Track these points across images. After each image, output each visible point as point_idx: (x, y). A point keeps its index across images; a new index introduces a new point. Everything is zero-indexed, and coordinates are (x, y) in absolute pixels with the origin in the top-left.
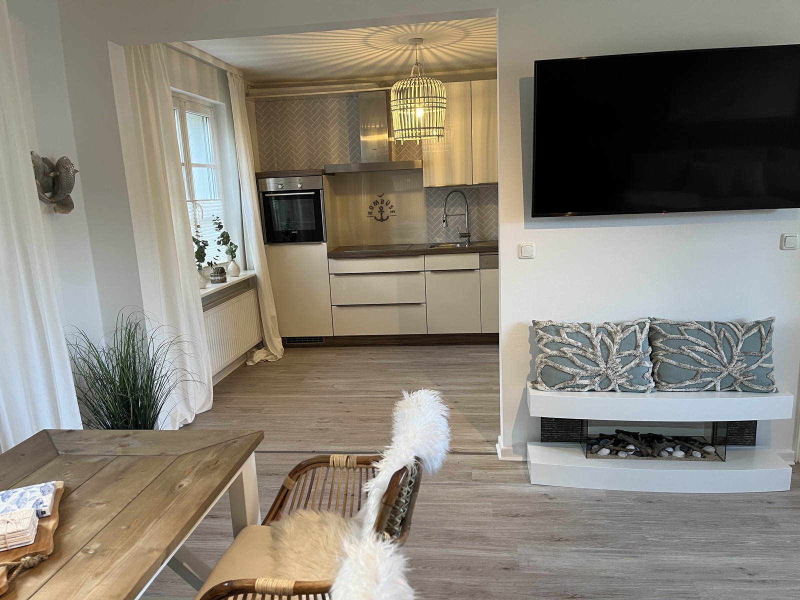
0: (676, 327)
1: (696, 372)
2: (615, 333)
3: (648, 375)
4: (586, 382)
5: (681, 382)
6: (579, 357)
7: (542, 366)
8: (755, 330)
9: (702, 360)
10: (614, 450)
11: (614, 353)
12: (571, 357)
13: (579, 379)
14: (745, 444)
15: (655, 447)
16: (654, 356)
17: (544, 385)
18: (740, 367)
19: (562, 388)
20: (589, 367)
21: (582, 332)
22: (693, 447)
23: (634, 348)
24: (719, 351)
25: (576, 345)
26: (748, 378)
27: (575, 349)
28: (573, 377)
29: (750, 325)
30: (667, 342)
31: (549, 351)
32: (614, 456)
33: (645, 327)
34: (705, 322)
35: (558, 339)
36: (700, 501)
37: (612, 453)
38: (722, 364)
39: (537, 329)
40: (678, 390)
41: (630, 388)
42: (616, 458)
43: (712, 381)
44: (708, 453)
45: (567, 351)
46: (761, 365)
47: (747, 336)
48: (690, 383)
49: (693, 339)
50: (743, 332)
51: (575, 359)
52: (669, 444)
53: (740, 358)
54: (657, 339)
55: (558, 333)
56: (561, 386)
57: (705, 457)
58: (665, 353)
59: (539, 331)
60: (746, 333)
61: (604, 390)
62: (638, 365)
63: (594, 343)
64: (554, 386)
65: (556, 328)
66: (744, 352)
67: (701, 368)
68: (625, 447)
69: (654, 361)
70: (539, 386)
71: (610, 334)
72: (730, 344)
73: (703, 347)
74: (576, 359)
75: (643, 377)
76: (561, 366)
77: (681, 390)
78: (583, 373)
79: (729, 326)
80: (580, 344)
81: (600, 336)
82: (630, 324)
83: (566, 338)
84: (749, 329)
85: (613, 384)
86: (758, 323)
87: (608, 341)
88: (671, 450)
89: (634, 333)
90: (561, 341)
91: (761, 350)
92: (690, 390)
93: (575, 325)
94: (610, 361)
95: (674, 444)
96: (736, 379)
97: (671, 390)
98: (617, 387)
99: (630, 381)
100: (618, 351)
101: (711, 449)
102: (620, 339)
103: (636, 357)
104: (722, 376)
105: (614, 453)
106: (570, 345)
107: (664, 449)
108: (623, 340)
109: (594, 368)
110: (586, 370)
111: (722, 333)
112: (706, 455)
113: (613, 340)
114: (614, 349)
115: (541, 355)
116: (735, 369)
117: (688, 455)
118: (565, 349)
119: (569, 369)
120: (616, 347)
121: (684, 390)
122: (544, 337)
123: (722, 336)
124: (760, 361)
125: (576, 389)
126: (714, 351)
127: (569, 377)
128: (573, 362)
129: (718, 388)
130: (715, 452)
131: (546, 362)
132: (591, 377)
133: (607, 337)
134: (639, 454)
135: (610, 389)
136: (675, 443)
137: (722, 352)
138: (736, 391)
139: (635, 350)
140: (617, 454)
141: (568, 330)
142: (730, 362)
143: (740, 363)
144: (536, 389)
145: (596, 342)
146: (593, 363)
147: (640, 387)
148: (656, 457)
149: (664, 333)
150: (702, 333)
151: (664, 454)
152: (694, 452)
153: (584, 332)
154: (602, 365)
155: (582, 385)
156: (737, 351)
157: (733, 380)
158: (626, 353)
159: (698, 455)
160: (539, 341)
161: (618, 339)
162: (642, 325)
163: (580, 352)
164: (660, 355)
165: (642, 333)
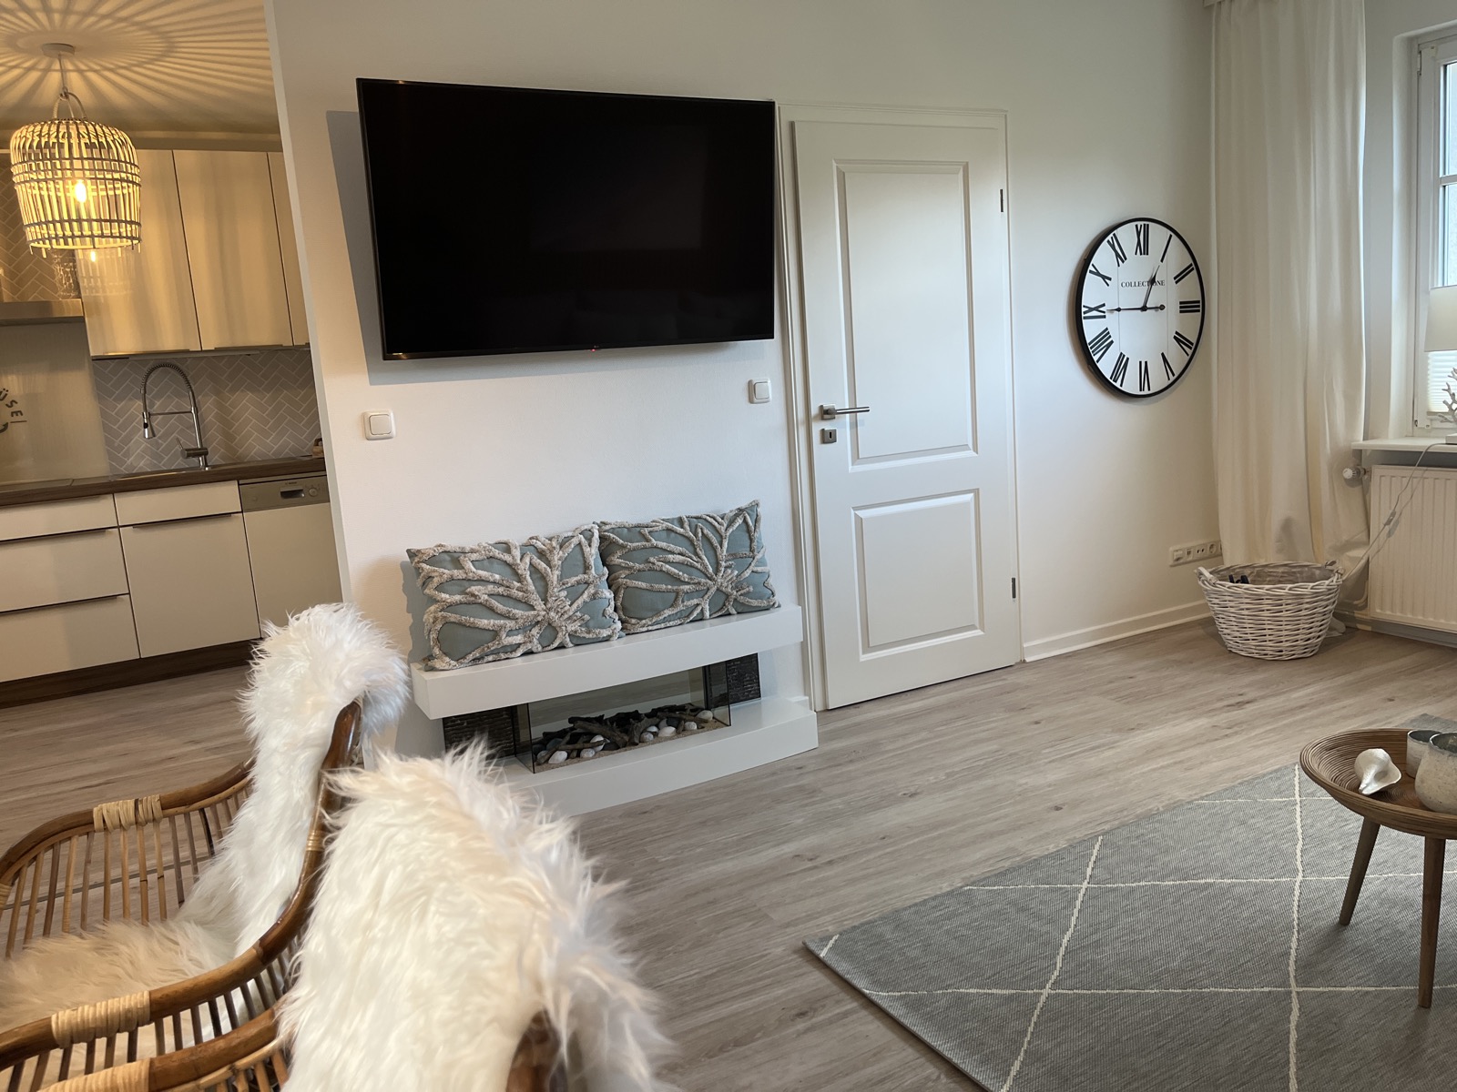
0: (638, 531)
1: (674, 595)
2: (551, 552)
3: (610, 610)
4: (518, 639)
5: (658, 613)
6: (500, 598)
7: (439, 626)
8: (740, 521)
9: (681, 573)
10: (572, 751)
11: (555, 583)
12: (487, 601)
13: (505, 635)
14: (748, 699)
15: (633, 730)
16: (613, 580)
17: (447, 659)
18: (730, 577)
19: (479, 659)
20: (518, 612)
21: (498, 556)
22: (684, 717)
23: (581, 570)
24: (700, 558)
25: (492, 580)
26: (742, 592)
27: (490, 587)
28: (495, 634)
29: (732, 514)
30: (628, 554)
31: (447, 596)
32: (575, 760)
33: (593, 535)
34: (673, 519)
35: (457, 573)
36: (712, 790)
37: (571, 756)
38: (706, 575)
39: (419, 562)
40: (655, 627)
41: (587, 636)
42: (579, 762)
43: (698, 605)
44: (706, 721)
45: (479, 591)
46: (755, 569)
47: (731, 530)
48: (670, 613)
49: (663, 545)
50: (725, 525)
51: (494, 603)
52: (650, 720)
53: (728, 563)
54: (613, 553)
55: (457, 563)
56: (477, 654)
57: (703, 728)
58: (627, 572)
59: (424, 565)
60: (728, 526)
61: (547, 649)
62: (594, 597)
63: (519, 572)
64: (464, 658)
65: (451, 557)
66: (733, 555)
67: (682, 587)
68: (589, 742)
69: (614, 587)
70: (437, 664)
71: (541, 554)
72: (711, 544)
73: (679, 554)
74: (496, 603)
75: (604, 615)
76: (472, 619)
77: (658, 626)
78: (510, 624)
79: (705, 520)
80: (497, 577)
81: (527, 560)
82: (570, 534)
83: (474, 569)
84: (731, 522)
85: (560, 634)
86: (740, 510)
87: (542, 565)
88: (654, 729)
89: (578, 548)
90: (464, 576)
91: (751, 548)
92: (671, 623)
93: (484, 547)
94: (551, 596)
95: (658, 720)
96: (728, 596)
97: (645, 629)
98: (568, 639)
99: (586, 624)
100: (560, 578)
101: (708, 715)
102: (559, 560)
103: (589, 584)
104: (709, 594)
105: (575, 755)
106: (481, 581)
107: (645, 730)
108: (564, 561)
109: (527, 613)
110: (514, 618)
111: (699, 530)
112: (703, 725)
113: (548, 563)
114: (554, 576)
115: (432, 608)
116: (724, 580)
117: (681, 730)
118: (474, 589)
119: (486, 621)
120: (557, 573)
121: (663, 625)
122: (433, 574)
123: (700, 535)
124: (753, 564)
125: (503, 656)
126: (694, 558)
127: (488, 636)
128: (491, 609)
129: (707, 614)
130: (714, 718)
131: (445, 617)
132: (525, 629)
133: (539, 560)
134: (613, 746)
135: (555, 645)
136: (658, 717)
137: (704, 557)
138: (730, 614)
139: (585, 573)
140: (578, 756)
141: (474, 556)
142: (717, 571)
143: (729, 571)
144: (433, 669)
145: (524, 568)
146: (524, 606)
147: (602, 631)
148: (637, 744)
149: (621, 541)
150: (673, 534)
151: (650, 737)
152: (687, 724)
153: (501, 556)
154: (539, 605)
155: (511, 645)
156: (723, 552)
157: (724, 597)
158: (573, 580)
159: (694, 726)
160: (424, 583)
161: (556, 560)
162: (588, 535)
163: (501, 590)
164: (622, 577)
165: (590, 546)
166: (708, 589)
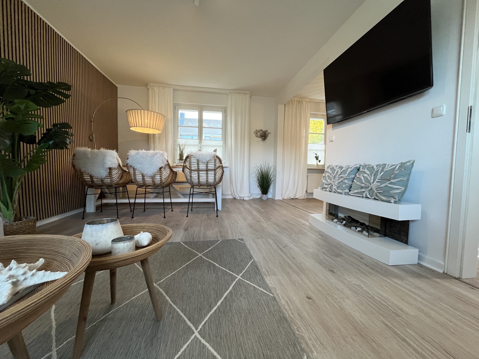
1: (359, 186)
9: (364, 180)
21: (334, 168)
26: (378, 191)
30: (359, 173)
41: (337, 190)
58: (356, 178)
60: (388, 168)
66: (382, 178)
71: (341, 169)
73: (367, 174)
78: (326, 183)
85: (333, 188)
91: (390, 177)
92: (359, 195)
94: (335, 178)
97: (352, 194)
106: (329, 172)
108: (343, 171)
124: (387, 183)
125: (325, 190)
126: (370, 176)
129: (369, 196)
139: (344, 175)
142: (373, 183)
149: (361, 169)
156: (379, 176)
158: (341, 176)
163: (330, 175)
166: (369, 187)
